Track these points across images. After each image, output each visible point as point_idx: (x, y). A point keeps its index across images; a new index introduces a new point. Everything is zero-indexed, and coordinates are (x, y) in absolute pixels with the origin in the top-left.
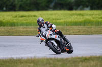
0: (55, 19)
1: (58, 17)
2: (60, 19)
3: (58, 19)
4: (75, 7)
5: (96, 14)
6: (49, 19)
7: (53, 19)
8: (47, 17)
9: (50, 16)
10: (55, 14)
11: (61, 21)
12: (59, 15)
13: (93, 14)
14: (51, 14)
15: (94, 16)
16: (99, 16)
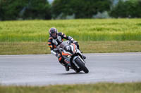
0: (27, 32)
1: (31, 30)
2: (33, 32)
3: (30, 32)
4: (54, 15)
5: (84, 25)
6: (18, 32)
7: (24, 33)
8: (16, 30)
9: (19, 28)
10: (26, 25)
11: (35, 34)
12: (31, 26)
13: (79, 25)
14: (21, 26)
15: (80, 27)
16: (89, 28)
